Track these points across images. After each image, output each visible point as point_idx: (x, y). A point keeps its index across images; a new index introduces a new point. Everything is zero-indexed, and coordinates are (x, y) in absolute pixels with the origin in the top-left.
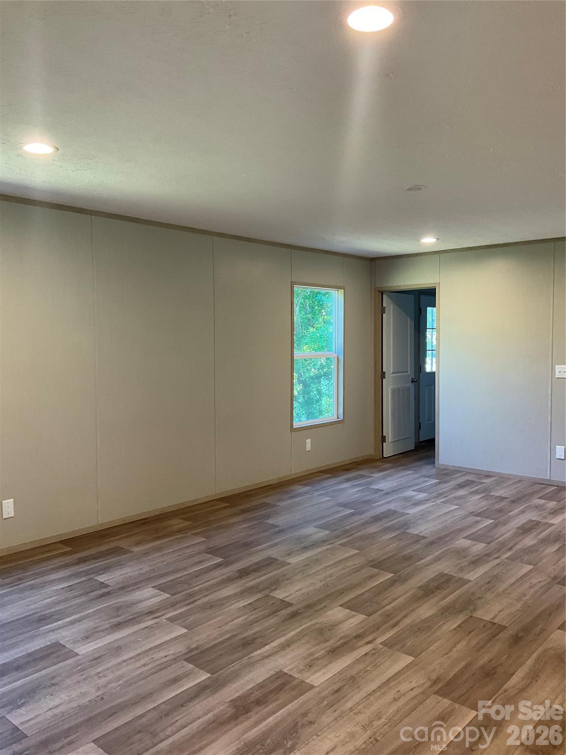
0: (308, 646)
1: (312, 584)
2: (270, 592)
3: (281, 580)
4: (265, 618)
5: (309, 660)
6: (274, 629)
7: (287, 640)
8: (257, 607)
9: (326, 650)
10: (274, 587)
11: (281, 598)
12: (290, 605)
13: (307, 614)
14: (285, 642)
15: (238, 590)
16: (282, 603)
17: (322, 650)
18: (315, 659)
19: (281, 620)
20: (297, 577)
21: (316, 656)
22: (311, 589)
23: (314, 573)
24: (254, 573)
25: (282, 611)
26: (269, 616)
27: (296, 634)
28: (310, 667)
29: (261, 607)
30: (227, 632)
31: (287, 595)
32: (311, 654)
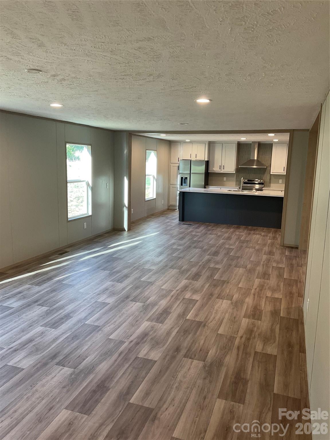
0: (44, 341)
1: (43, 386)
2: (74, 372)
3: (70, 386)
4: (71, 352)
5: (43, 335)
6: (64, 346)
7: (55, 342)
8: (78, 358)
9: (35, 341)
10: (73, 376)
11: (65, 368)
12: (58, 364)
13: (46, 359)
14: (56, 341)
15: (97, 369)
16: (63, 364)
17: (37, 341)
18: (40, 336)
19: (61, 353)
20: (57, 391)
21: (40, 337)
22: (44, 381)
23: (43, 399)
24: (94, 388)
25: (62, 358)
26: (69, 354)
27: (51, 346)
28: (42, 333)
29: (76, 359)
30: (88, 341)
31: (61, 372)
32: (42, 338)
